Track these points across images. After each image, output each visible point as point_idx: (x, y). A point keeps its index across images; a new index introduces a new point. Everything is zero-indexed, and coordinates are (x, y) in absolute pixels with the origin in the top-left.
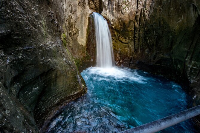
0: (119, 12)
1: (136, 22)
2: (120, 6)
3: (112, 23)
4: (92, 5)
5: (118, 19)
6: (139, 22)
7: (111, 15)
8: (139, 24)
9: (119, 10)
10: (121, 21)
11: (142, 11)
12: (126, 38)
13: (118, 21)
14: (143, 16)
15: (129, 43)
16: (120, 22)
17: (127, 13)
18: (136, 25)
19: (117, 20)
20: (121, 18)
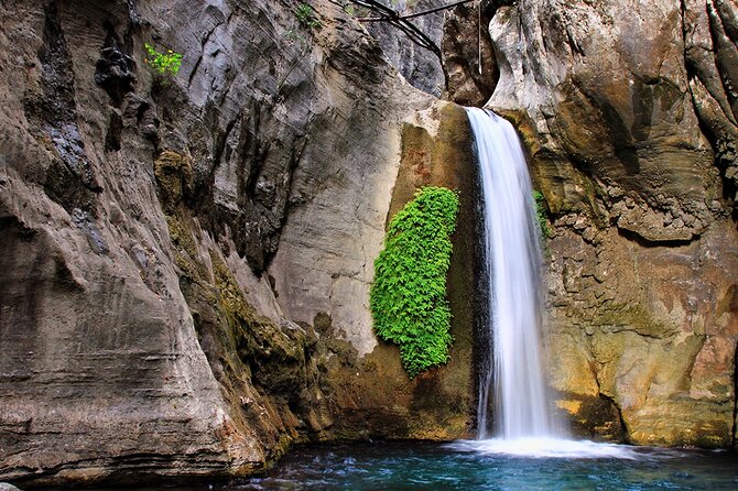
0: (563, 48)
1: (701, 89)
2: (557, 17)
3: (541, 125)
4: (460, 83)
5: (566, 89)
6: (718, 85)
7: (536, 86)
8: (721, 93)
9: (559, 44)
10: (582, 96)
11: (714, 12)
12: (661, 208)
13: (568, 100)
14: (726, 38)
15: (696, 237)
16: (580, 105)
17: (602, 38)
18: (704, 104)
19: (561, 98)
20: (577, 81)
